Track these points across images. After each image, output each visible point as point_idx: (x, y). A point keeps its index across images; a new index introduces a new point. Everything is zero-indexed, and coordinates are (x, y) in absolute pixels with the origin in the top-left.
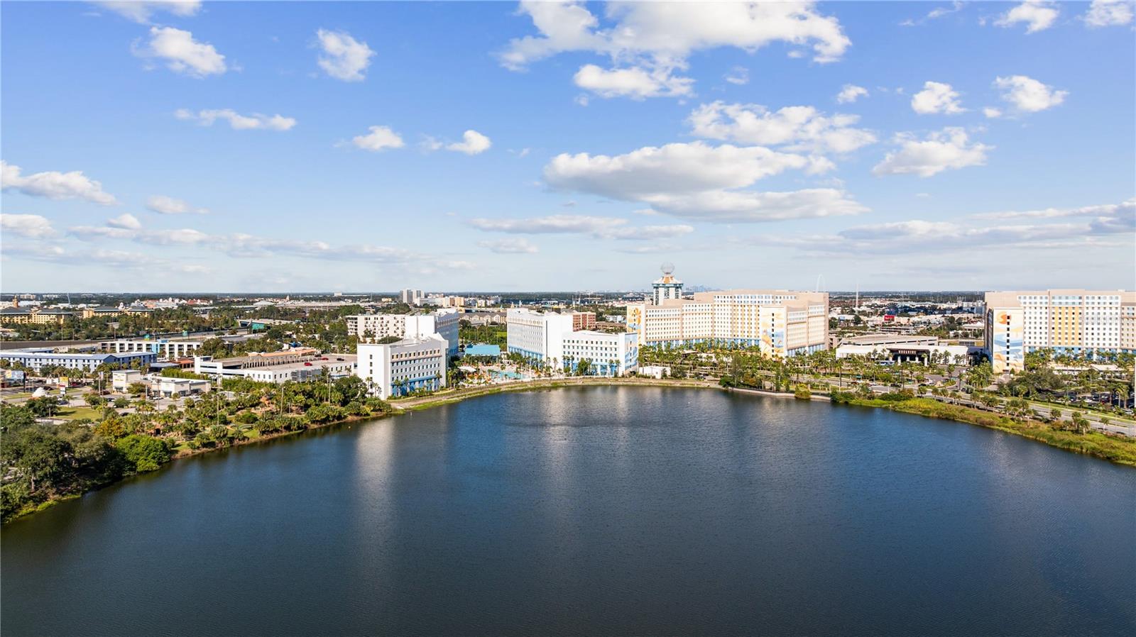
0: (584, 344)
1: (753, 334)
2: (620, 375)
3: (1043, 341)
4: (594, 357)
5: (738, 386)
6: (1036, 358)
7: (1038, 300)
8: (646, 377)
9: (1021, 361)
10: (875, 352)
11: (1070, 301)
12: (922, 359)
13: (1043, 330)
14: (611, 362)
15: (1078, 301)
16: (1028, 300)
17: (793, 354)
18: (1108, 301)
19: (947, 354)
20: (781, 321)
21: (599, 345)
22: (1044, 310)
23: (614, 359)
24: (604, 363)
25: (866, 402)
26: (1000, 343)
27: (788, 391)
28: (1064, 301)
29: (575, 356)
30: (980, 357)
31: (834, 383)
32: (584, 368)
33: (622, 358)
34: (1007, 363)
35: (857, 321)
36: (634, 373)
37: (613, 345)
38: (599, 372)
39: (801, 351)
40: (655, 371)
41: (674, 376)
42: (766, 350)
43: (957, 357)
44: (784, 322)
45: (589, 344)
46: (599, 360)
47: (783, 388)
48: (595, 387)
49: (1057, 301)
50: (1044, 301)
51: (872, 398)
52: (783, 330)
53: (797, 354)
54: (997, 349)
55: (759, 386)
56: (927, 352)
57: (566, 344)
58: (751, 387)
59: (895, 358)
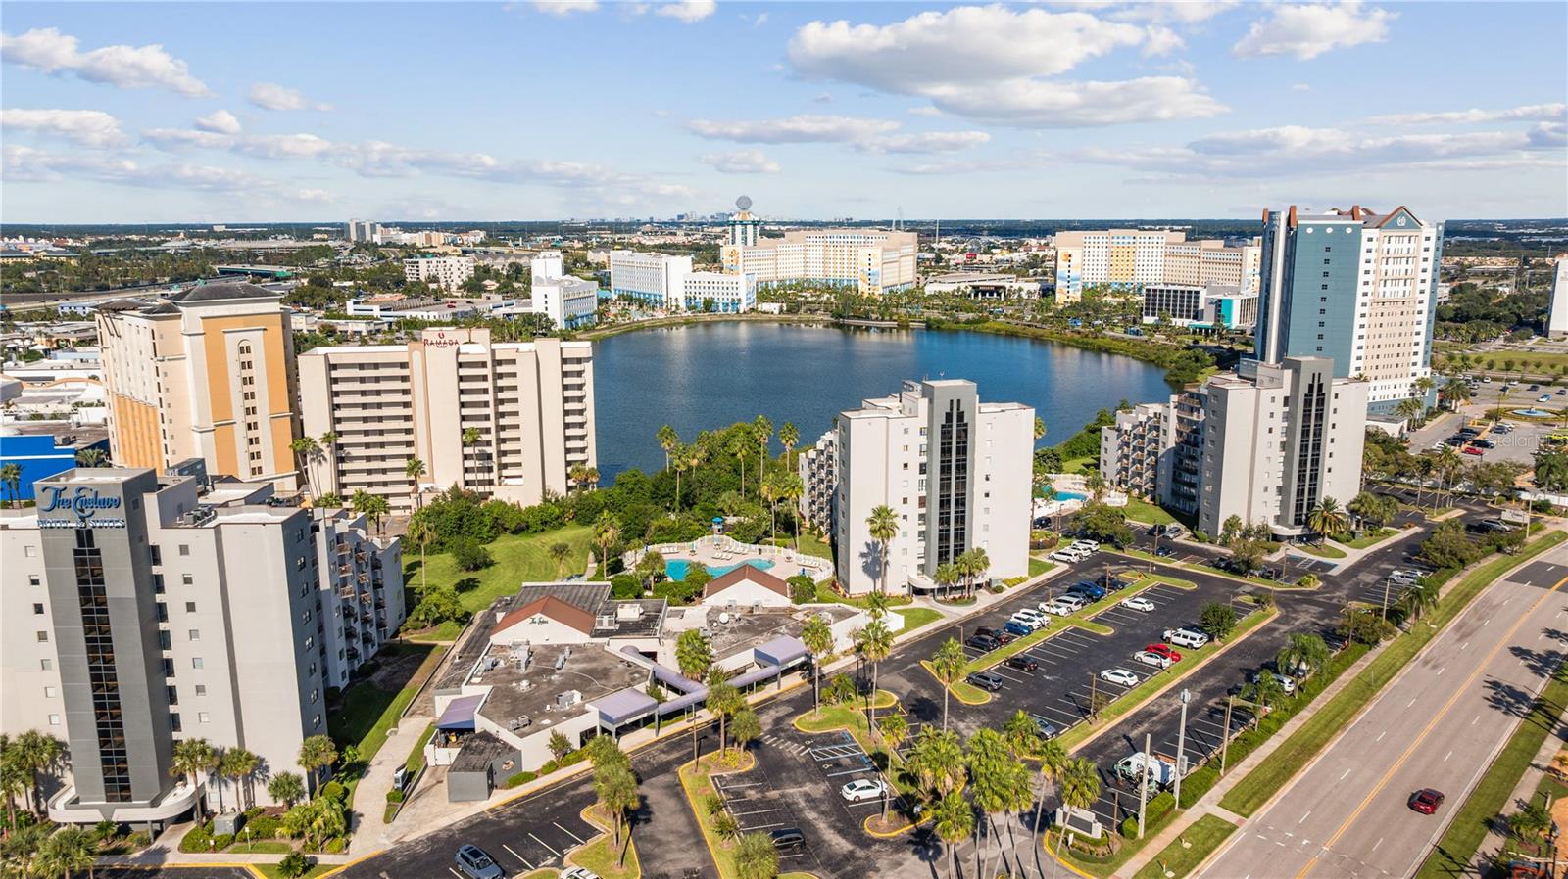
0: (706, 285)
1: (845, 274)
2: (741, 312)
3: (1103, 277)
4: (716, 296)
5: (848, 318)
6: (1091, 292)
7: (1101, 240)
8: (765, 313)
9: (1079, 294)
10: (959, 288)
11: (1126, 240)
12: (999, 294)
13: (1104, 267)
14: (733, 300)
15: (1132, 240)
16: (1092, 240)
17: (887, 292)
18: (1156, 240)
19: (1021, 289)
20: (877, 261)
21: (720, 285)
22: (1105, 249)
23: (735, 297)
24: (726, 301)
25: (954, 326)
26: (1062, 278)
27: (891, 320)
28: (1121, 240)
29: (697, 296)
30: (1048, 291)
31: (927, 314)
32: (709, 305)
33: (742, 295)
34: (1067, 295)
35: (938, 259)
36: (752, 310)
37: (734, 285)
38: (721, 309)
39: (894, 289)
40: (774, 308)
41: (789, 311)
42: (863, 287)
43: (1029, 292)
44: (880, 262)
45: (711, 285)
46: (721, 298)
47: (887, 318)
48: (717, 322)
49: (1115, 240)
50: (1105, 240)
51: (958, 322)
52: (879, 269)
53: (891, 291)
54: (1060, 283)
55: (868, 318)
56: (1004, 287)
57: (688, 284)
58: (859, 318)
59: (976, 295)
